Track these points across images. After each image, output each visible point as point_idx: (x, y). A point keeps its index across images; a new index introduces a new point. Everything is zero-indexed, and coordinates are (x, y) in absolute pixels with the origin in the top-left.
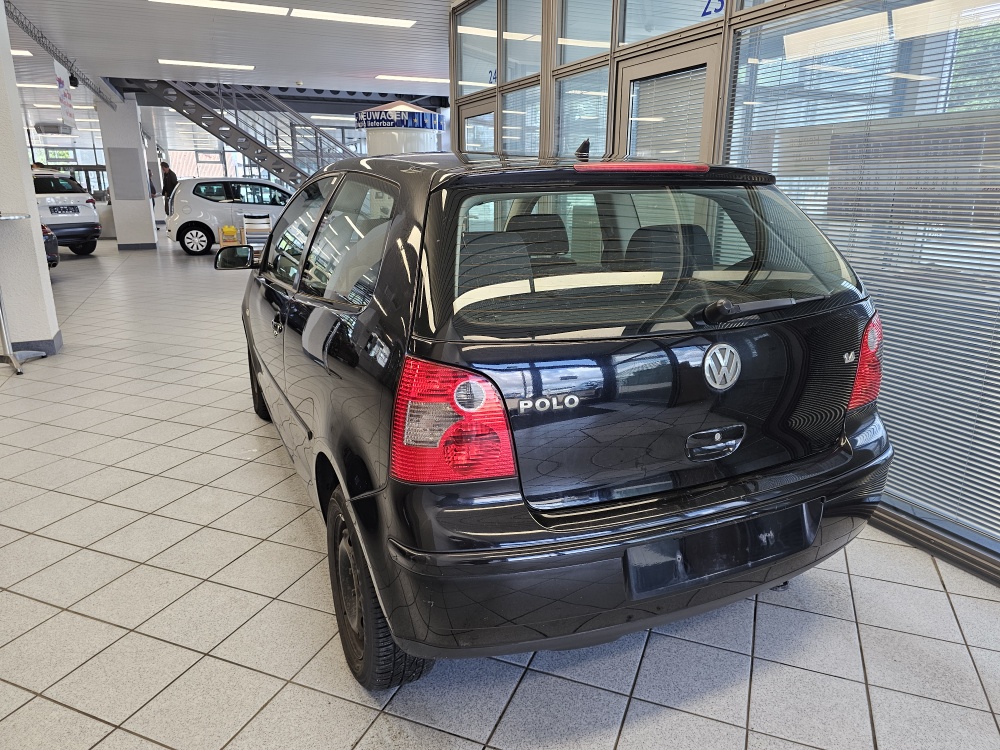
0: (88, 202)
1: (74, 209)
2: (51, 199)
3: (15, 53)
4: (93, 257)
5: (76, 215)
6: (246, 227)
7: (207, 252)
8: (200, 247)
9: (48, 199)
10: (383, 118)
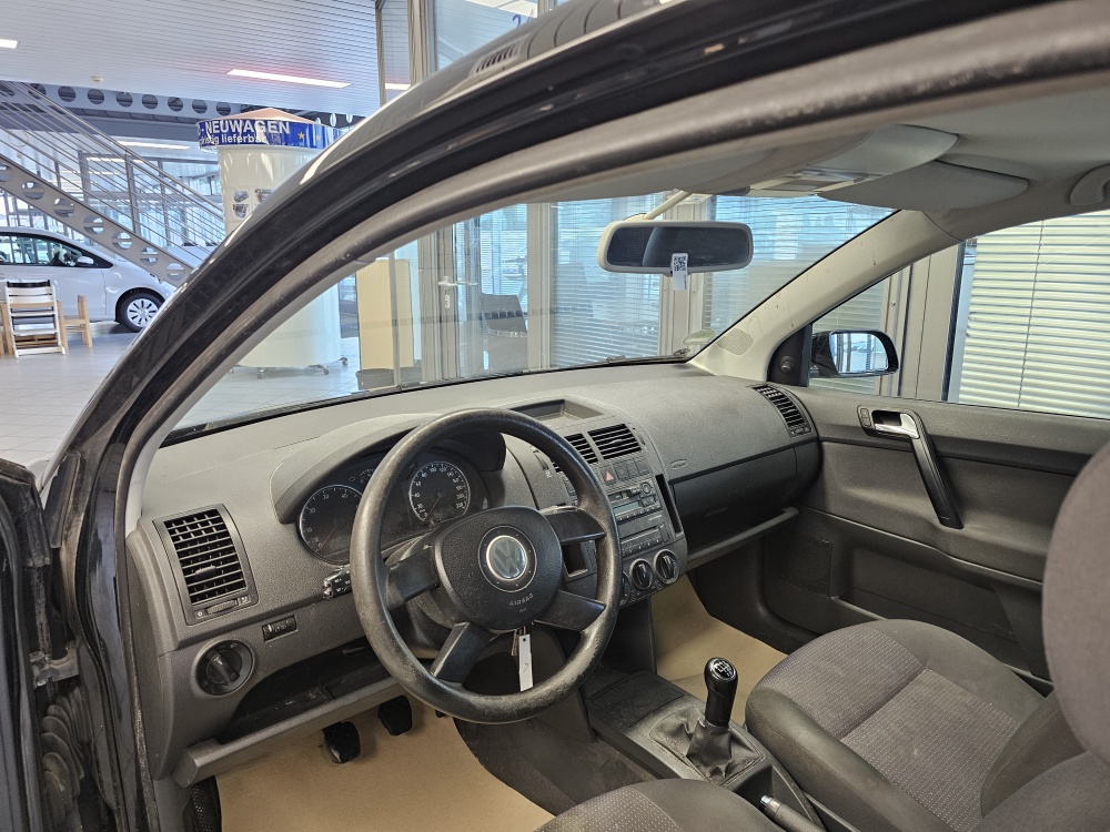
6: (10, 301)
10: (249, 131)
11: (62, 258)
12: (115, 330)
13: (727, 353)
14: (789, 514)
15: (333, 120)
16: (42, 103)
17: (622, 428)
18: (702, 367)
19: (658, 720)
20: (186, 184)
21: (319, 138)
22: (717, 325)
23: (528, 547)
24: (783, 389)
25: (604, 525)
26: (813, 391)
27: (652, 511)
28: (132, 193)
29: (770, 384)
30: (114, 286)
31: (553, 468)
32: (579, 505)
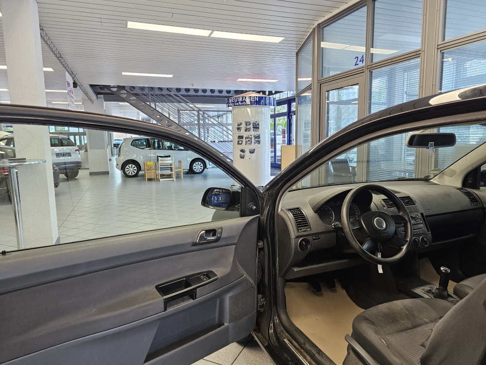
0: (76, 151)
1: (69, 154)
2: (57, 149)
3: (45, 69)
4: (76, 179)
5: (69, 158)
6: (160, 162)
7: (136, 176)
8: (133, 173)
9: (55, 150)
10: (244, 101)
11: (173, 147)
12: (187, 173)
13: (446, 177)
14: (471, 235)
15: (267, 93)
16: (172, 93)
17: (408, 198)
18: (436, 182)
19: (422, 288)
20: (210, 119)
21: (268, 101)
22: (441, 167)
23: (386, 222)
24: (469, 190)
25: (407, 219)
26: (481, 191)
27: (419, 224)
28: (199, 124)
29: (464, 188)
30: (190, 157)
31: (387, 207)
32: (399, 213)
